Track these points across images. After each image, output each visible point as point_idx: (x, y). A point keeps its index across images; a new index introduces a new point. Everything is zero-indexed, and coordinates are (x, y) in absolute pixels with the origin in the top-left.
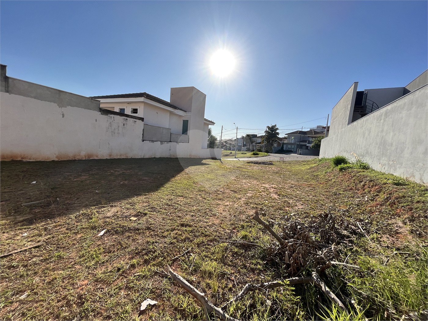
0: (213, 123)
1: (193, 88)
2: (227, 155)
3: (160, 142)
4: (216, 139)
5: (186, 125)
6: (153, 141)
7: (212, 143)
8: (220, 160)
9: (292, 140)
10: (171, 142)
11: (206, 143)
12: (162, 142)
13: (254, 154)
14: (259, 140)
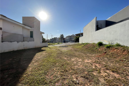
0: (44, 33)
1: (34, 17)
2: (49, 45)
3: (16, 42)
4: (45, 39)
5: (32, 33)
6: (11, 42)
7: (44, 41)
8: (48, 47)
9: (68, 38)
10: (24, 41)
11: (42, 41)
12: (18, 42)
13: (58, 43)
14: (58, 39)
